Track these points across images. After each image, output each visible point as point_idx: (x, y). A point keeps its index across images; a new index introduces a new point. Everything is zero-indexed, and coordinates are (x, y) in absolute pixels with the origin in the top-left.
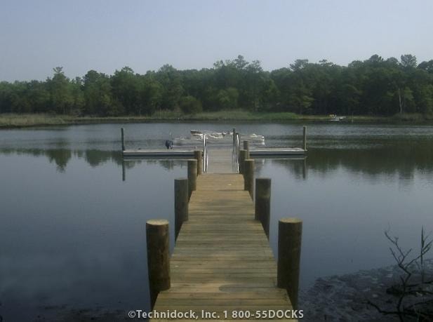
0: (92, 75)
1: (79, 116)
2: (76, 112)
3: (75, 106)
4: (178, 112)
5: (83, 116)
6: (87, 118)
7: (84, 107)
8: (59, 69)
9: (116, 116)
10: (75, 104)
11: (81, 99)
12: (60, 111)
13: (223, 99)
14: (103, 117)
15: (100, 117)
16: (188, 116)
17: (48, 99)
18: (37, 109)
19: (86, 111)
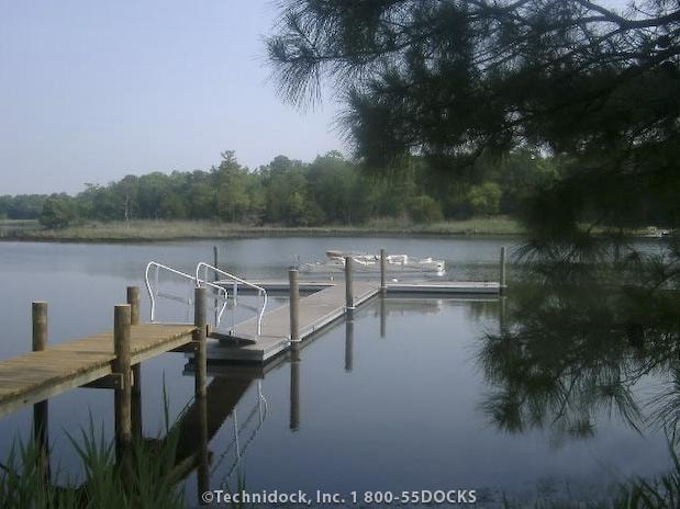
0: (280, 163)
1: (256, 225)
2: (252, 219)
3: (250, 211)
4: (404, 221)
5: (262, 225)
6: (267, 228)
7: (264, 212)
8: (230, 153)
9: (309, 225)
10: (250, 207)
11: (260, 199)
12: (227, 218)
13: (476, 201)
14: (292, 226)
15: (287, 226)
16: (419, 227)
17: (211, 198)
18: (194, 214)
19: (266, 218)
